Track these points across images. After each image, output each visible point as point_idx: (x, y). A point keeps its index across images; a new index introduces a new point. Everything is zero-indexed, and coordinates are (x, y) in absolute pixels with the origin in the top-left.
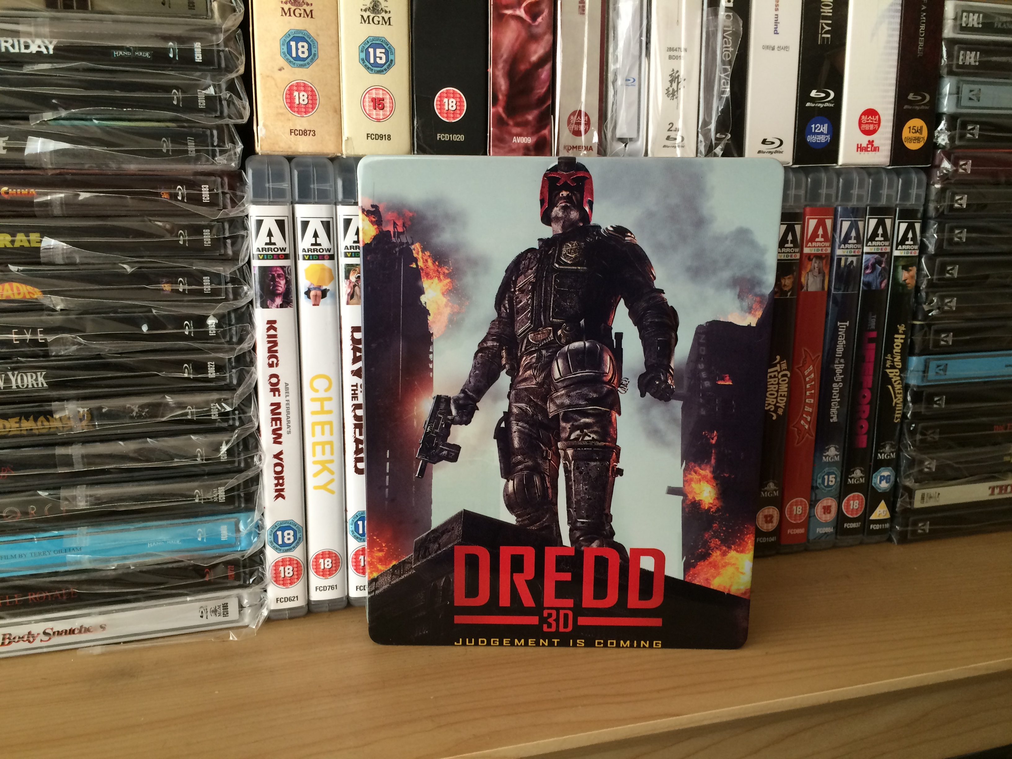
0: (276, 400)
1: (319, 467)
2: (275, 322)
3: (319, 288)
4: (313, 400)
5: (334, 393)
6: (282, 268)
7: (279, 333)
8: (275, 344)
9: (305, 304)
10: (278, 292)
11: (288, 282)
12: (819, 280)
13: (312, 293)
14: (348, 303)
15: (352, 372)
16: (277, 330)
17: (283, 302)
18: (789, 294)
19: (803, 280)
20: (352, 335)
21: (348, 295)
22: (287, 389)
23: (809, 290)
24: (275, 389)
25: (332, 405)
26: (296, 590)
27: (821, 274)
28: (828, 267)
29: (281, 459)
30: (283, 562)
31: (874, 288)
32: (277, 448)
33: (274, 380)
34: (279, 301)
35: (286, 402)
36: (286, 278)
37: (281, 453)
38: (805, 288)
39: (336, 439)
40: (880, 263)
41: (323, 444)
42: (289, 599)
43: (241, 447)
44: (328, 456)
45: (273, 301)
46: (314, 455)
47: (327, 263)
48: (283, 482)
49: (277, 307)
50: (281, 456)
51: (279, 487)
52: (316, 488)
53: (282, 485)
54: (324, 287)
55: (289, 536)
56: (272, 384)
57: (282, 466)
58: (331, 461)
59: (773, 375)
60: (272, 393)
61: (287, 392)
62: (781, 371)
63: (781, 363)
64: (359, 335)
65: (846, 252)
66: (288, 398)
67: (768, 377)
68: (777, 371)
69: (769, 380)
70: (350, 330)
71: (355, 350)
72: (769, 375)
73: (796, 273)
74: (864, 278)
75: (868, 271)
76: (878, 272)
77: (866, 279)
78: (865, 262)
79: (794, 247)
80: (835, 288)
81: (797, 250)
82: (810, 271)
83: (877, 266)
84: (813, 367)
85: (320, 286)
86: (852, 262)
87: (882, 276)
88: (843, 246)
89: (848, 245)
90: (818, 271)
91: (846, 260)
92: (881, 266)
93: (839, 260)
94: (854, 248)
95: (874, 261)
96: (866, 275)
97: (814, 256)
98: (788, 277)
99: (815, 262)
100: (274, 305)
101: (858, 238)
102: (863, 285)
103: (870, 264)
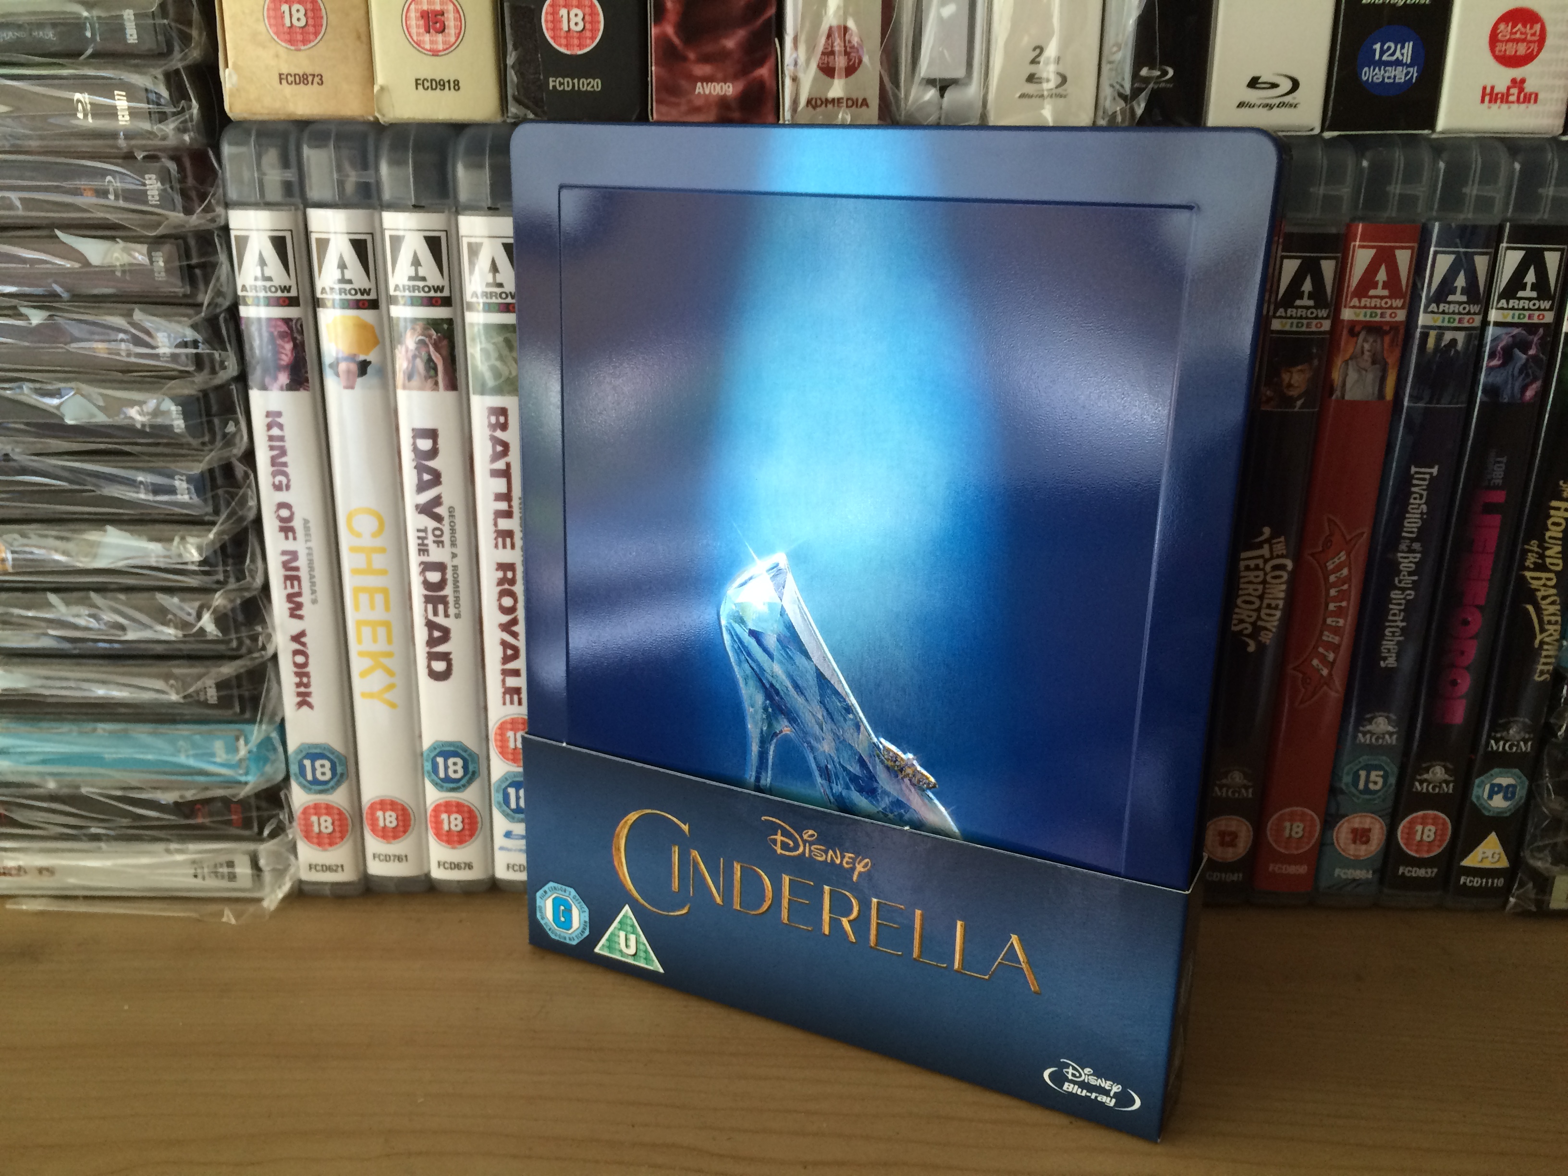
0: (290, 545)
1: (370, 662)
2: (279, 414)
3: (353, 358)
4: (353, 548)
5: (387, 539)
6: (287, 321)
7: (288, 433)
8: (283, 452)
10: (282, 363)
11: (299, 348)
12: (1370, 377)
13: (344, 367)
14: (406, 388)
15: (417, 506)
16: (285, 428)
17: (292, 380)
18: (1299, 403)
19: (1336, 376)
20: (414, 444)
21: (406, 372)
22: (307, 528)
23: (1347, 398)
24: (287, 528)
25: (386, 561)
26: (341, 854)
27: (1377, 366)
28: (1397, 352)
29: (304, 645)
30: (317, 809)
31: (1505, 399)
33: (285, 513)
34: (284, 378)
35: (307, 551)
36: (294, 340)
37: (303, 634)
38: (1337, 394)
39: (393, 615)
40: (1524, 347)
41: (375, 624)
42: (330, 868)
43: (239, 619)
44: (382, 646)
45: (276, 378)
46: (360, 641)
47: (366, 315)
48: (309, 682)
49: (282, 389)
50: (303, 640)
51: (303, 689)
52: (364, 695)
53: (307, 686)
54: (362, 357)
55: (323, 770)
56: (282, 520)
57: (306, 656)
58: (389, 654)
59: (1252, 563)
60: (282, 535)
61: (307, 534)
62: (1272, 558)
63: (1275, 541)
64: (425, 445)
65: (1439, 320)
66: (309, 544)
67: (1242, 568)
68: (1262, 556)
69: (1243, 574)
70: (411, 434)
71: (420, 469)
72: (1242, 564)
73: (1316, 362)
74: (1487, 376)
75: (1495, 362)
76: (1519, 364)
77: (1490, 380)
78: (1492, 341)
79: (1316, 307)
80: (1411, 396)
81: (1323, 313)
82: (1351, 358)
83: (1517, 352)
84: (1348, 555)
85: (355, 355)
86: (1454, 342)
87: (1527, 375)
88: (1433, 307)
89: (1447, 306)
90: (1370, 360)
91: (1439, 338)
92: (1525, 352)
93: (1425, 336)
94: (1460, 313)
95: (1510, 339)
96: (1490, 369)
97: (1363, 329)
98: (1299, 368)
99: (1365, 340)
100: (276, 385)
101: (1471, 290)
102: (1484, 391)
103: (1503, 348)
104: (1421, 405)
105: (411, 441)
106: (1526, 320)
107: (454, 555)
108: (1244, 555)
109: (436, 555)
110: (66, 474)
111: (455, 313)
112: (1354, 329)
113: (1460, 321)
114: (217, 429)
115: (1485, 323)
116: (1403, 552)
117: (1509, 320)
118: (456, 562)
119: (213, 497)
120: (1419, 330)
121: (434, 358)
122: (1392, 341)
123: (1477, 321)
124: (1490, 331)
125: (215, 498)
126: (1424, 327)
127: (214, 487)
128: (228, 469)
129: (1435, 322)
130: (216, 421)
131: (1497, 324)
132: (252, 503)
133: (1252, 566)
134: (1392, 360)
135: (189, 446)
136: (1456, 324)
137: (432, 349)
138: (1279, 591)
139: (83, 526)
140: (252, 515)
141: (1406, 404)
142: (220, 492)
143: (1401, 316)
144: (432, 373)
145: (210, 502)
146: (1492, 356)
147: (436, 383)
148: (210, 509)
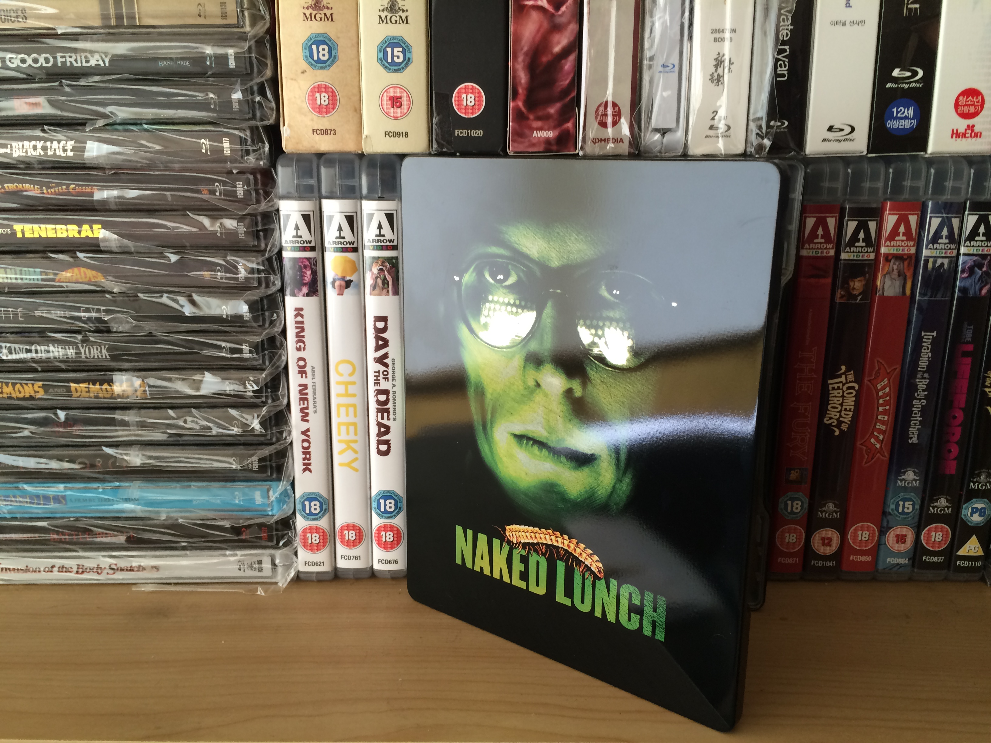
0: (304, 381)
1: (344, 446)
2: (302, 309)
3: (343, 278)
4: (338, 383)
5: (357, 377)
6: (308, 259)
7: (305, 319)
8: (303, 330)
9: (331, 293)
10: (305, 281)
11: (315, 273)
12: (898, 283)
13: (337, 283)
14: (371, 294)
15: (375, 359)
16: (304, 317)
17: (309, 291)
18: (859, 298)
19: (879, 283)
20: (375, 325)
21: (371, 286)
22: (313, 372)
23: (885, 294)
24: (302, 372)
25: (356, 389)
26: (323, 556)
27: (901, 277)
28: (912, 269)
29: (308, 436)
30: (311, 530)
31: (971, 293)
32: (305, 426)
33: (302, 363)
34: (305, 290)
35: (313, 384)
36: (312, 269)
37: (308, 430)
38: (880, 292)
39: (359, 420)
40: (980, 266)
41: (348, 425)
42: (316, 564)
43: (273, 422)
44: (352, 437)
45: (300, 290)
46: (339, 434)
47: (351, 256)
48: (310, 457)
49: (304, 296)
50: (308, 433)
51: (306, 461)
52: (341, 465)
53: (309, 459)
54: (348, 278)
55: (315, 507)
56: (300, 367)
57: (309, 442)
58: (355, 441)
59: (836, 386)
60: (300, 375)
61: (313, 375)
62: (847, 383)
63: (847, 374)
64: (381, 325)
65: (934, 253)
66: (314, 380)
67: (830, 388)
68: (841, 382)
69: (831, 392)
70: (373, 319)
71: (378, 338)
72: (831, 386)
73: (867, 275)
74: (960, 282)
75: (965, 275)
76: (978, 277)
77: (963, 284)
78: (962, 264)
79: (866, 246)
80: (920, 293)
81: (871, 249)
82: (887, 273)
83: (976, 269)
84: (889, 380)
85: (344, 277)
86: (942, 264)
87: (982, 282)
88: (931, 246)
89: (938, 245)
90: (897, 274)
91: (935, 262)
92: (981, 270)
93: (926, 262)
94: (945, 249)
95: (973, 263)
96: (962, 279)
97: (893, 257)
98: (859, 279)
99: (894, 264)
100: (301, 294)
101: (951, 237)
102: (959, 290)
103: (968, 267)
104: (926, 298)
105: (373, 323)
106: (980, 252)
107: (394, 386)
108: (830, 381)
109: (384, 385)
110: (183, 343)
111: (399, 253)
112: (888, 258)
113: (945, 253)
114: (267, 318)
115: (958, 254)
116: (919, 379)
117: (971, 252)
118: (395, 389)
119: (262, 355)
120: (923, 259)
121: (387, 278)
122: (909, 264)
123: (955, 253)
124: (961, 258)
125: (264, 356)
126: (925, 256)
127: (263, 350)
128: (272, 340)
129: (932, 253)
130: (267, 314)
131: (965, 255)
132: (284, 358)
133: (836, 388)
134: (909, 274)
135: (252, 327)
136: (943, 255)
137: (386, 273)
138: (850, 401)
139: (192, 372)
140: (283, 365)
141: (917, 298)
142: (266, 352)
143: (913, 250)
144: (386, 286)
145: (261, 358)
146: (963, 271)
147: (388, 291)
148: (261, 362)
